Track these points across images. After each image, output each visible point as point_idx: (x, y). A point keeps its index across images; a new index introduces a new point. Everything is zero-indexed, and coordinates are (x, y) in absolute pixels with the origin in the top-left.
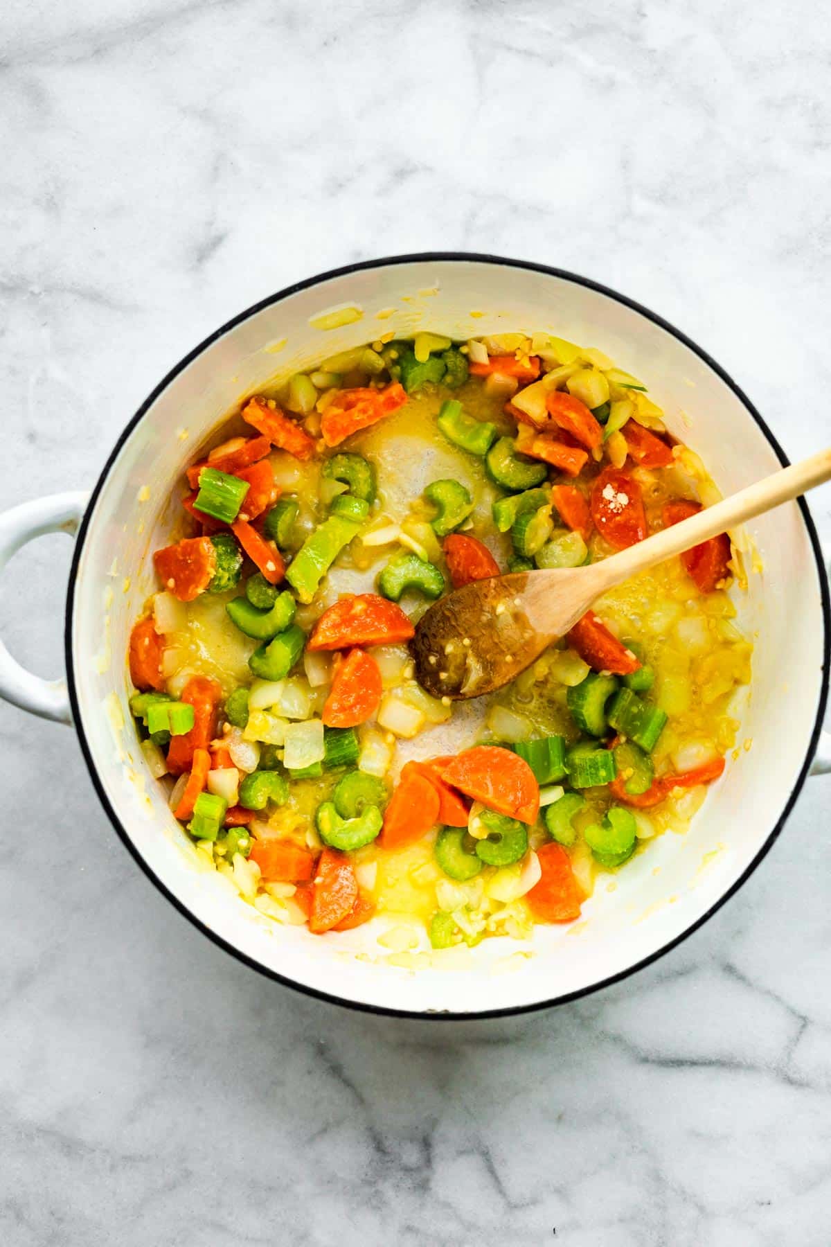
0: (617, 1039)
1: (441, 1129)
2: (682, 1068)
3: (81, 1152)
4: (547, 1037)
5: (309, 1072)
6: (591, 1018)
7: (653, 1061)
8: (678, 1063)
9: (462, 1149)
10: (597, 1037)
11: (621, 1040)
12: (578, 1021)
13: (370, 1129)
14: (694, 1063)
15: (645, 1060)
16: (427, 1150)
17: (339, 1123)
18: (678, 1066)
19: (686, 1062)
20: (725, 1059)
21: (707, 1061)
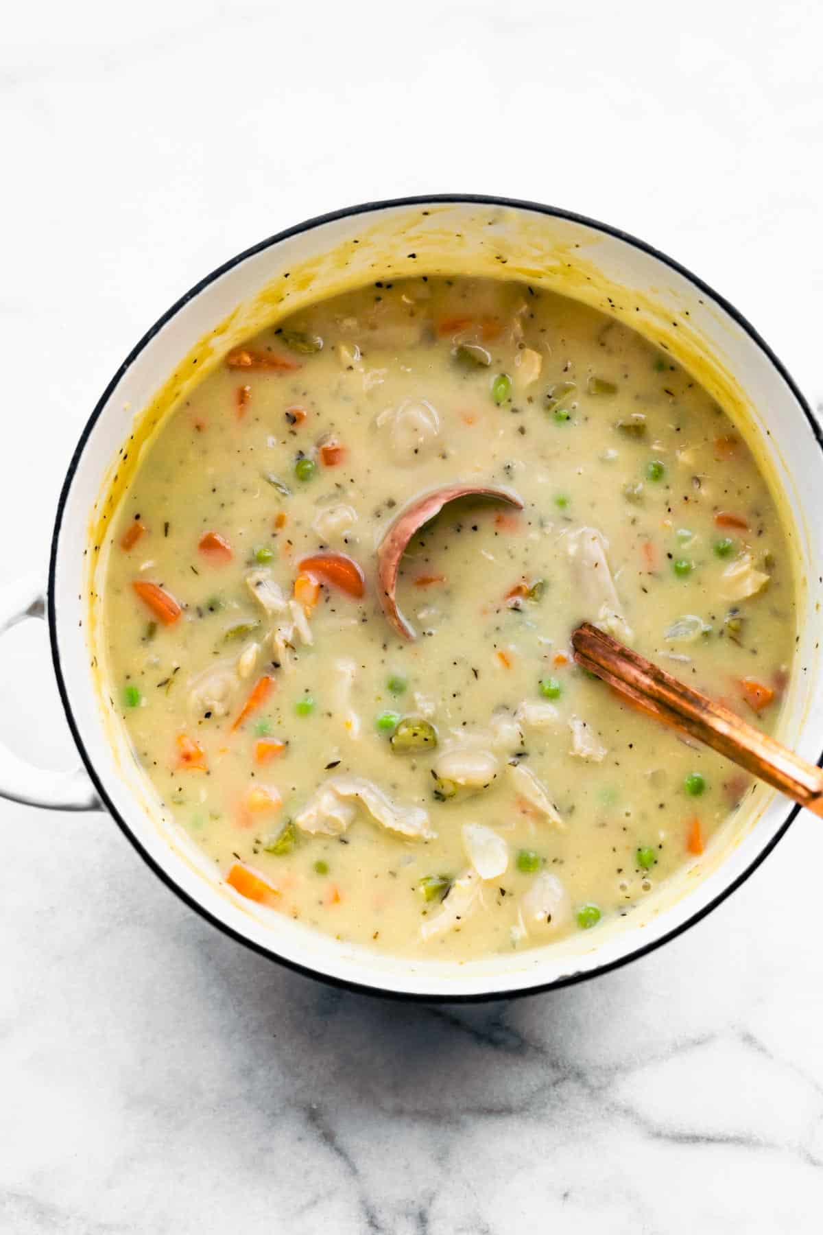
0: (628, 1112)
1: (439, 1204)
2: (697, 1144)
3: (54, 1219)
4: (554, 1107)
5: (300, 1139)
6: (600, 1088)
7: (667, 1137)
8: (695, 1139)
9: (460, 1226)
10: (607, 1109)
11: (632, 1113)
12: (587, 1091)
13: (363, 1202)
14: (710, 1140)
15: (658, 1135)
16: (423, 1226)
17: (330, 1194)
18: (694, 1142)
19: (702, 1138)
20: (744, 1136)
21: (725, 1139)
